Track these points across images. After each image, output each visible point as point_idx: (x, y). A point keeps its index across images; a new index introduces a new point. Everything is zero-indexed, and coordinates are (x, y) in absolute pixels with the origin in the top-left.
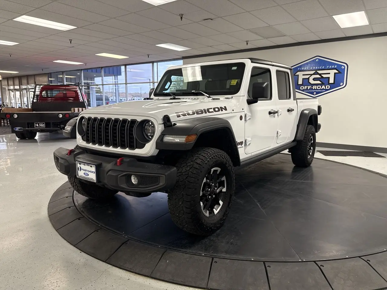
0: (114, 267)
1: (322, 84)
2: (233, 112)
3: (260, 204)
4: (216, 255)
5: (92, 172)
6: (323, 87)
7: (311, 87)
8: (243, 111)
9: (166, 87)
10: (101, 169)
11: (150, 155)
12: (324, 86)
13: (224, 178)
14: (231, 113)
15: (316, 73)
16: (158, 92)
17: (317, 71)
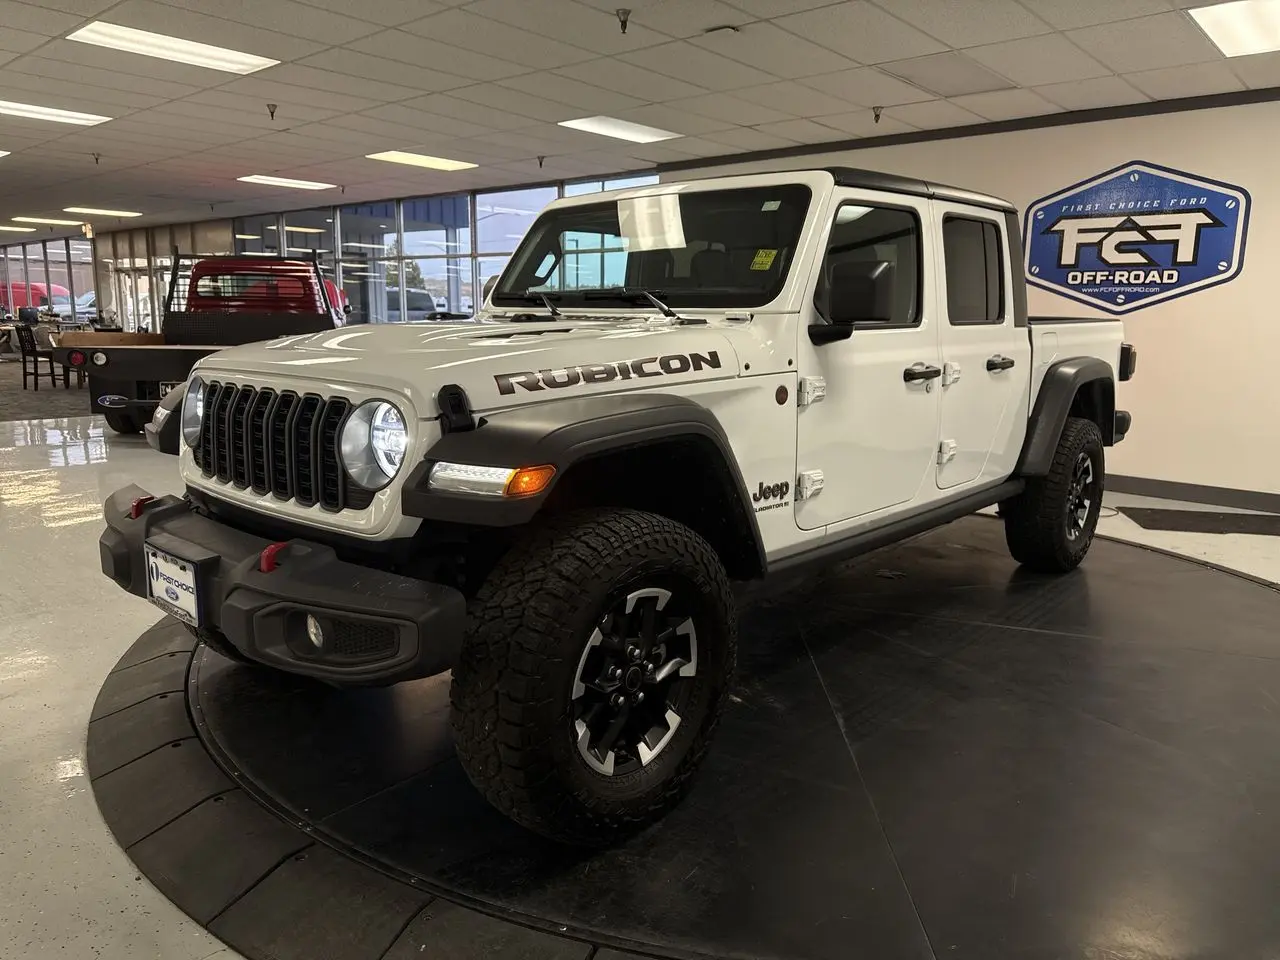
0: (230, 952)
1: (1150, 266)
2: (744, 372)
3: (846, 720)
4: (612, 934)
5: (187, 589)
6: (1154, 276)
7: (1107, 276)
8: (793, 368)
9: (541, 272)
10: (216, 579)
11: (386, 534)
12: (1155, 273)
13: (688, 627)
14: (739, 376)
15: (1129, 225)
16: (507, 289)
17: (1132, 218)
